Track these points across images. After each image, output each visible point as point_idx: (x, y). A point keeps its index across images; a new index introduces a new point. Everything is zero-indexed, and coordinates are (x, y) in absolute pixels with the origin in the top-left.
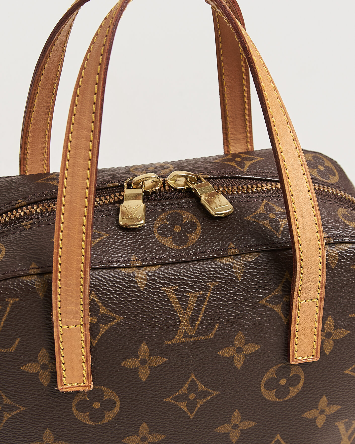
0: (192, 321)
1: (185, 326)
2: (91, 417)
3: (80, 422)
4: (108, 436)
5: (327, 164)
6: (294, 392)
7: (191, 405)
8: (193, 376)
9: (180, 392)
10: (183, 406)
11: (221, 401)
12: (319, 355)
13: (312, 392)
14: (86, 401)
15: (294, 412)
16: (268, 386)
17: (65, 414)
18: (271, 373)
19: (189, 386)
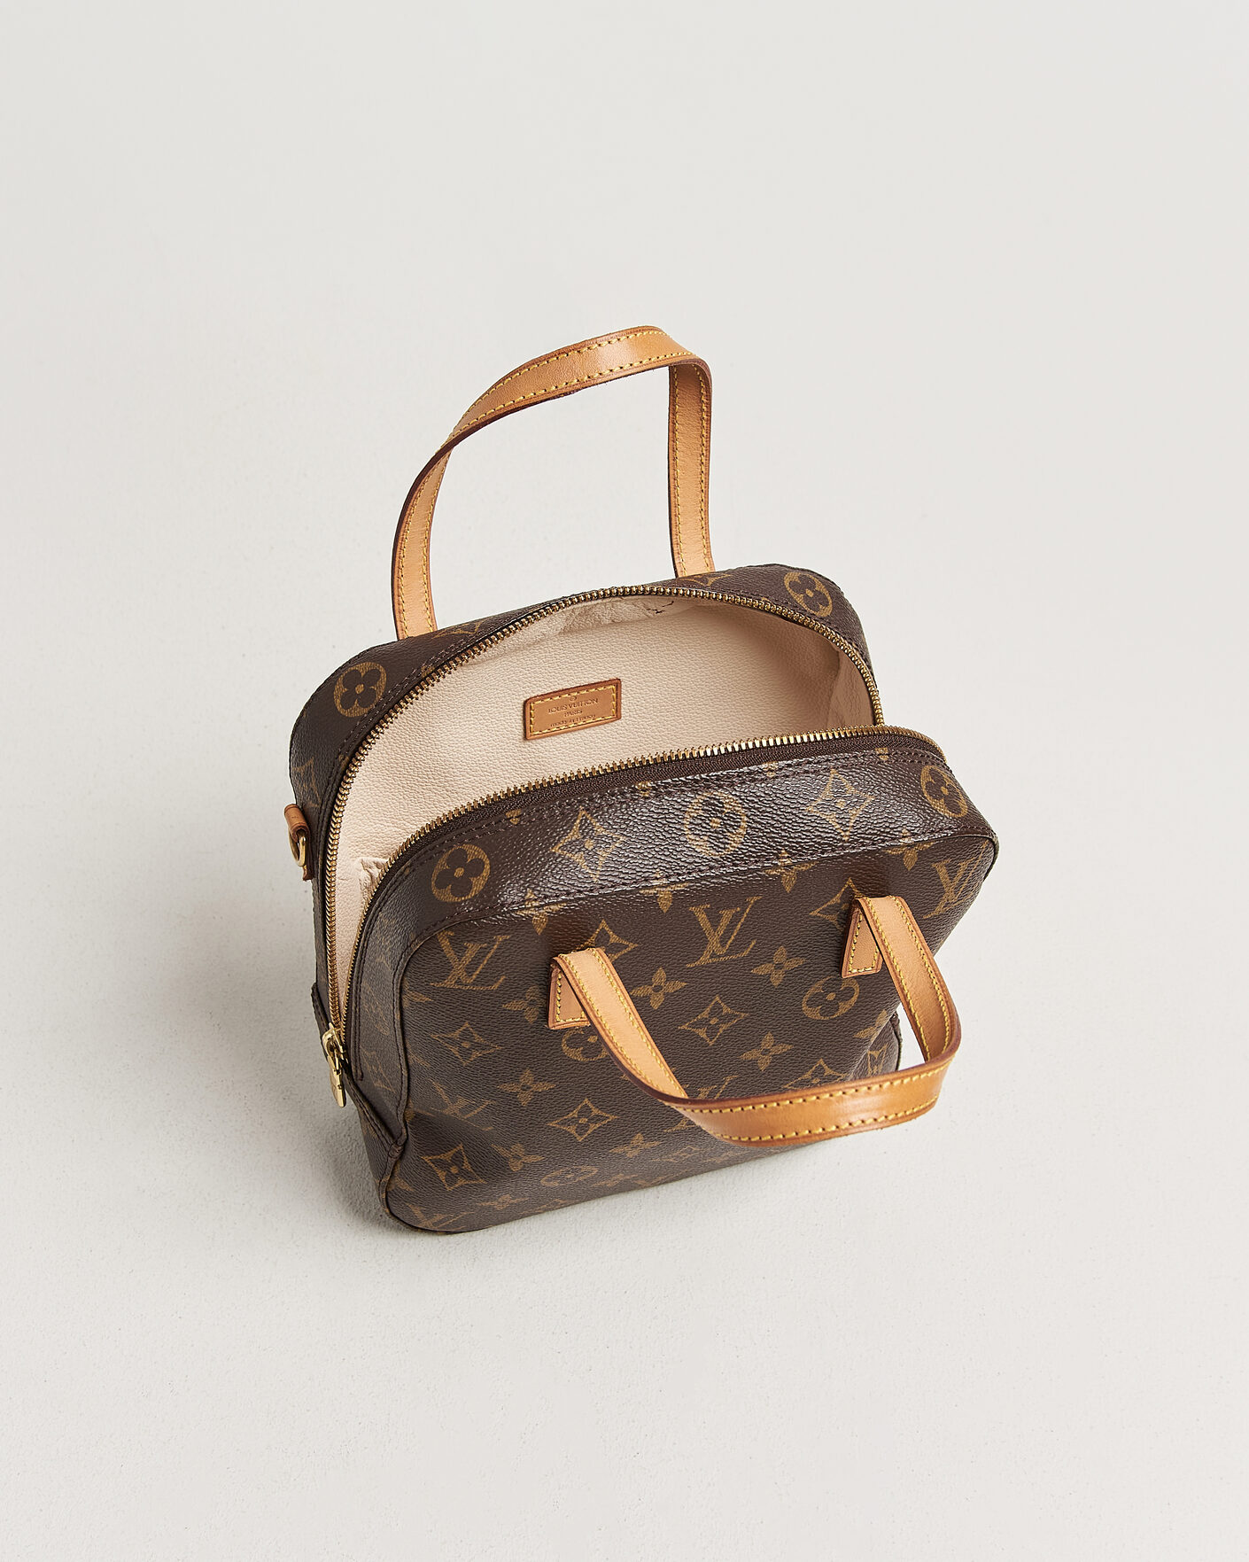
0: (723, 941)
1: (714, 943)
2: (583, 1053)
3: (570, 1059)
4: (604, 1073)
5: (820, 587)
6: (844, 1008)
7: (712, 1031)
8: (718, 999)
9: (699, 1017)
10: (702, 1033)
11: (750, 1024)
12: (880, 967)
13: (869, 1007)
14: (581, 1034)
15: (844, 1032)
16: (811, 1003)
17: (552, 1052)
18: (817, 988)
19: (711, 1010)
